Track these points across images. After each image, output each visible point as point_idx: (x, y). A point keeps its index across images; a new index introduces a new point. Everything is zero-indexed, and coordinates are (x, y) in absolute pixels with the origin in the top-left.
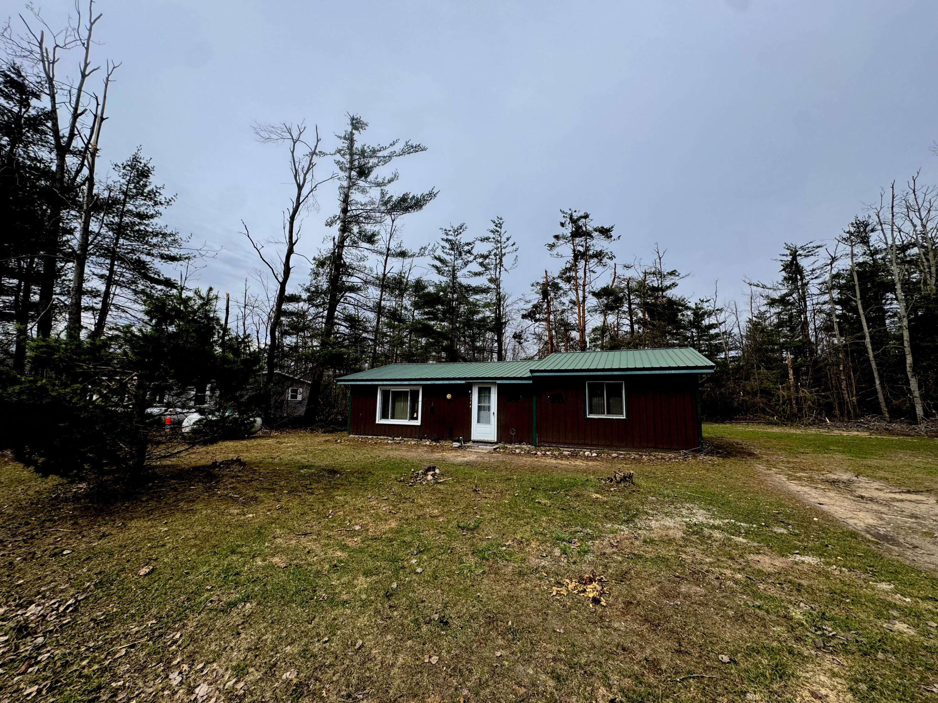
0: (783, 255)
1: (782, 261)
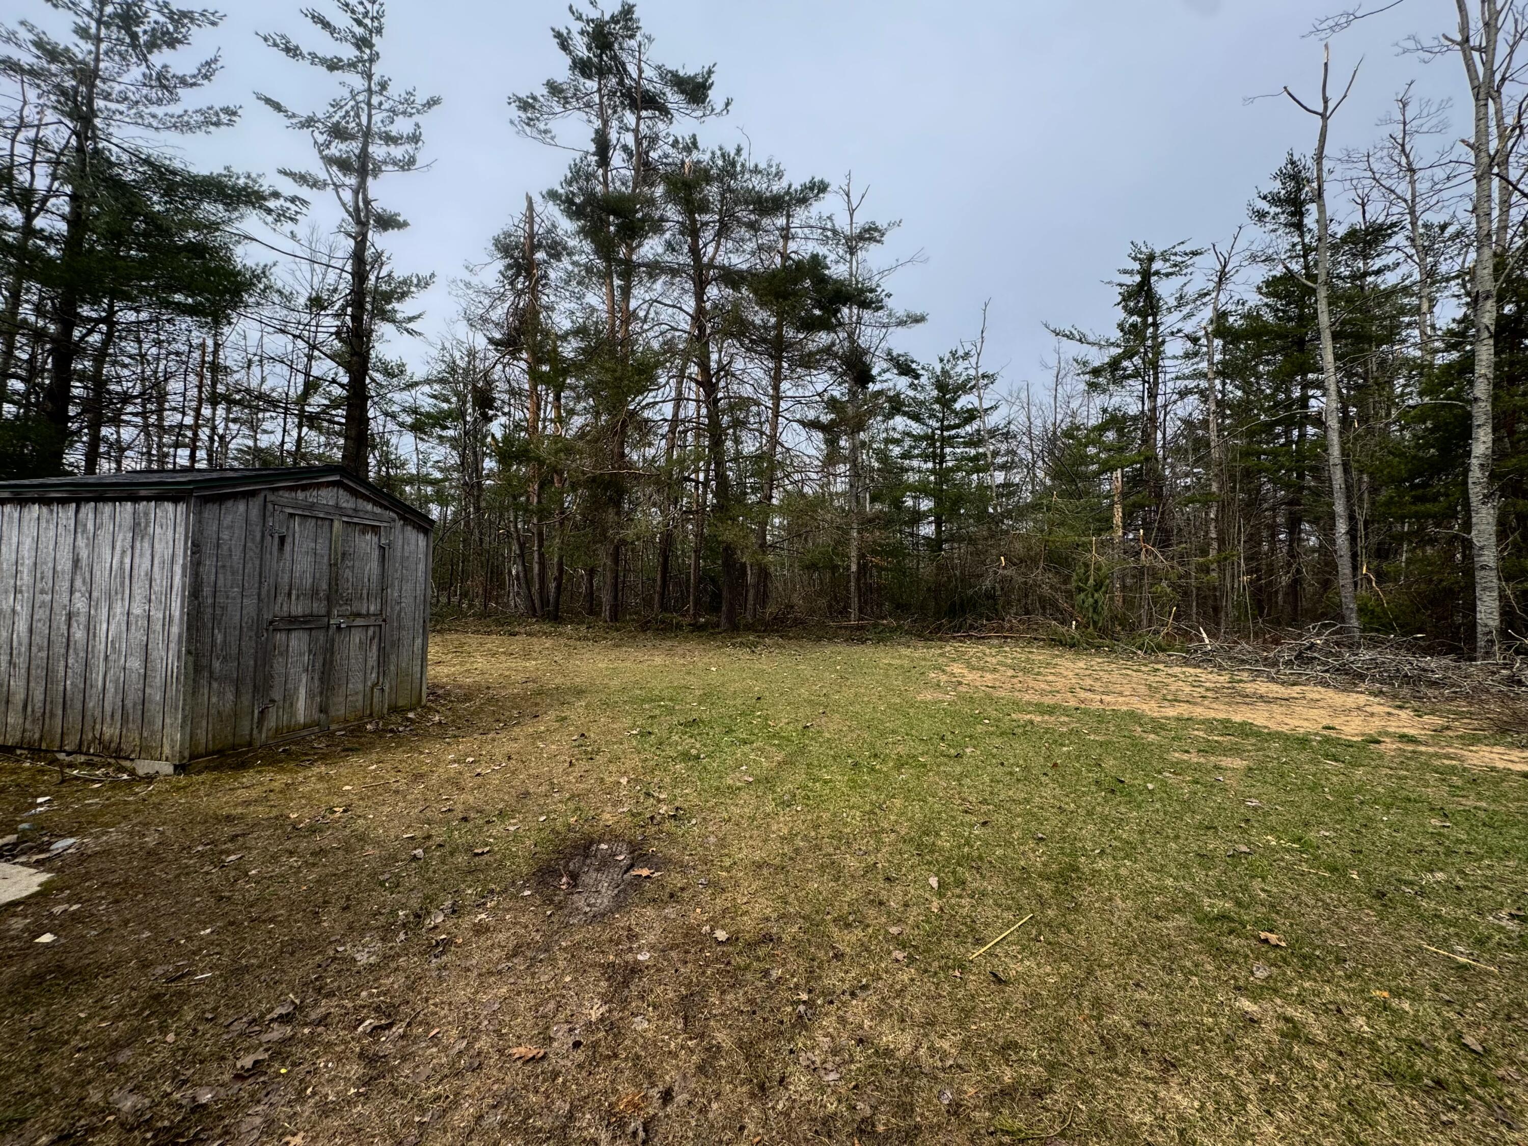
0: (1125, 272)
1: (1121, 285)
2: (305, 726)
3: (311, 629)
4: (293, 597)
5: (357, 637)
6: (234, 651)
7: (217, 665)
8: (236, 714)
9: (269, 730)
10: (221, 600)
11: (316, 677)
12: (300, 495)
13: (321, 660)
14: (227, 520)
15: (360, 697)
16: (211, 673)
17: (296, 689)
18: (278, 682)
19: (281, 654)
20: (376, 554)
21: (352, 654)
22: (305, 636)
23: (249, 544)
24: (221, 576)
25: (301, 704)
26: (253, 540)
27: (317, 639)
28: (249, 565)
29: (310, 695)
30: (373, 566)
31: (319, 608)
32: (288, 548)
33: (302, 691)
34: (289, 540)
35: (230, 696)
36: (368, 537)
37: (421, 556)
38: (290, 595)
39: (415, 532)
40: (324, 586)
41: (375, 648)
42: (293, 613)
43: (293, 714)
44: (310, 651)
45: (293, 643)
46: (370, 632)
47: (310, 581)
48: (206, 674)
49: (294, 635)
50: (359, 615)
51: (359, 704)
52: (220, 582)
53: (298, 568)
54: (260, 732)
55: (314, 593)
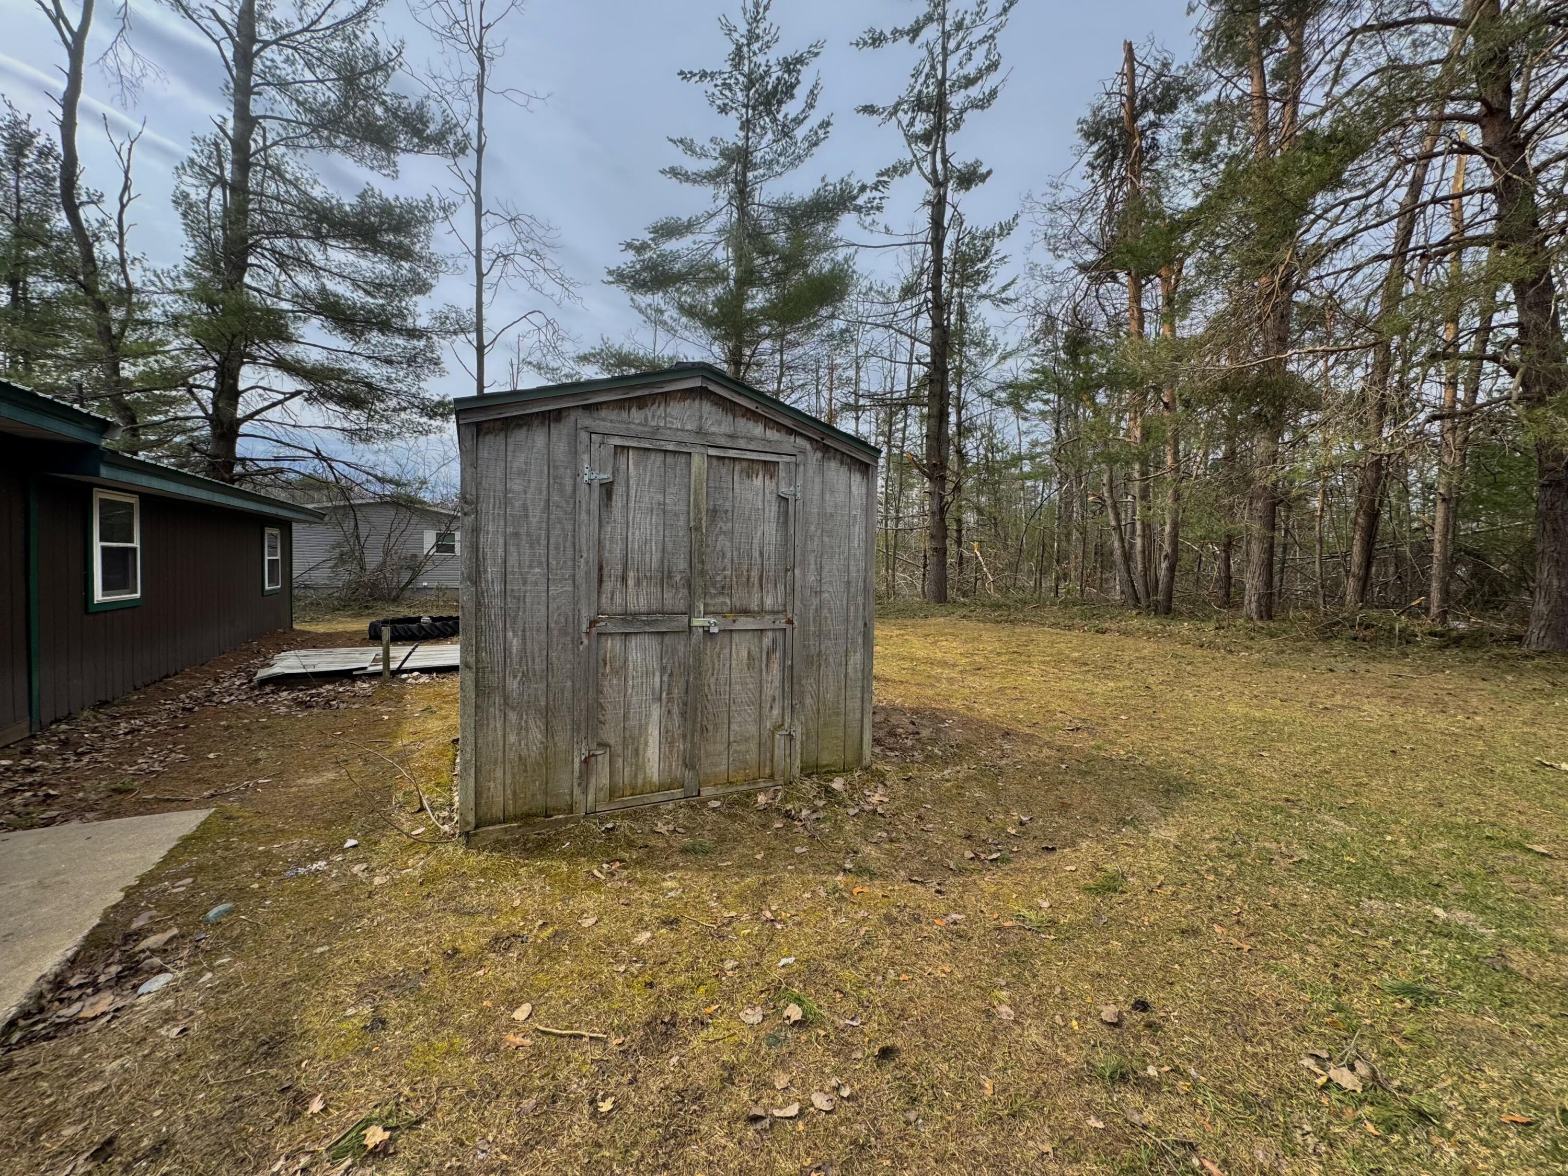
2: (661, 788)
3: (663, 633)
4: (631, 583)
5: (741, 649)
6: (539, 666)
7: (513, 685)
8: (547, 761)
9: (598, 790)
10: (515, 586)
11: (676, 710)
12: (636, 415)
13: (682, 684)
14: (519, 462)
15: (753, 746)
16: (506, 698)
17: (643, 728)
18: (611, 715)
19: (615, 672)
20: (772, 510)
21: (735, 674)
22: (652, 644)
23: (555, 498)
24: (512, 549)
25: (652, 753)
26: (561, 491)
27: (674, 651)
28: (556, 531)
29: (667, 739)
30: (769, 530)
31: (674, 599)
32: (618, 501)
33: (654, 733)
34: (619, 491)
35: (536, 734)
36: (758, 482)
37: (857, 512)
38: (624, 579)
39: (844, 470)
40: (682, 565)
41: (775, 667)
42: (632, 608)
43: (639, 767)
44: (663, 669)
45: (635, 655)
46: (767, 640)
47: (656, 557)
48: (498, 700)
49: (633, 642)
50: (746, 612)
51: (752, 757)
52: (513, 560)
53: (636, 536)
54: (585, 791)
55: (665, 576)
